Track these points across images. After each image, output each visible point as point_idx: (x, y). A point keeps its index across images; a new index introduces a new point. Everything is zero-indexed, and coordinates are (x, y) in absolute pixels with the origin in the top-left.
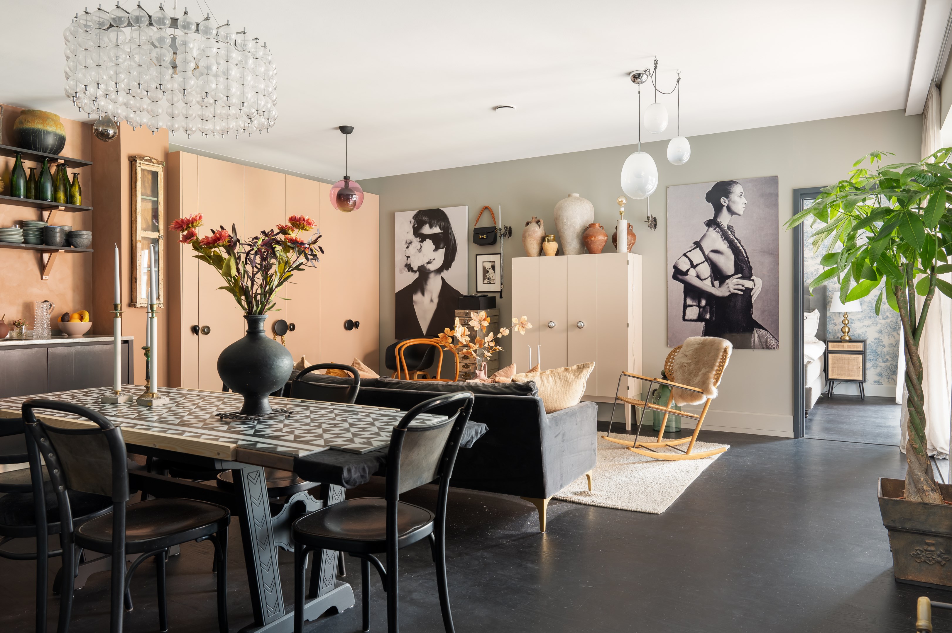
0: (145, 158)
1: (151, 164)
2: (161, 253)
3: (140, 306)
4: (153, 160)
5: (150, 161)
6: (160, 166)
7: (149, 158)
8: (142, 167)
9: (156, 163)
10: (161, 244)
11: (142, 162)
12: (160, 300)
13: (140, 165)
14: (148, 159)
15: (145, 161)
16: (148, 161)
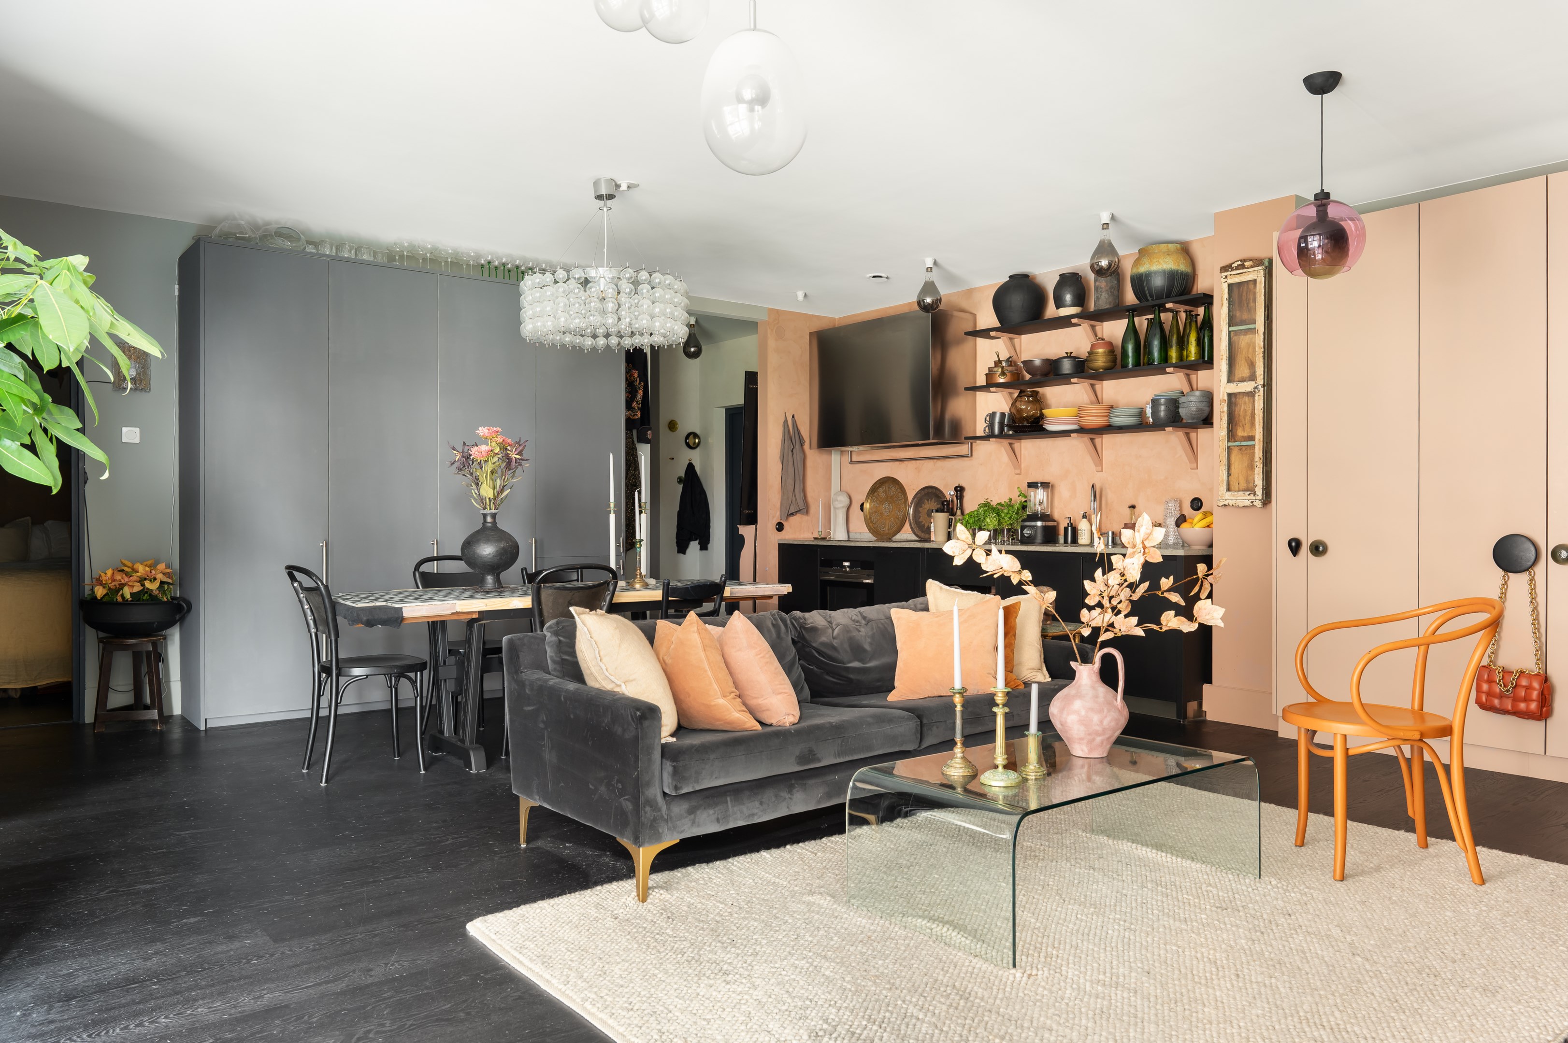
0: (1233, 265)
1: (1244, 270)
2: (1259, 415)
3: (1223, 503)
4: (1247, 264)
5: (1242, 266)
6: (1260, 268)
7: (1239, 263)
8: (1230, 281)
9: (1252, 267)
10: (1259, 400)
11: (1228, 273)
12: (1257, 493)
13: (1226, 280)
14: (1238, 265)
15: (1233, 270)
16: (1237, 268)
